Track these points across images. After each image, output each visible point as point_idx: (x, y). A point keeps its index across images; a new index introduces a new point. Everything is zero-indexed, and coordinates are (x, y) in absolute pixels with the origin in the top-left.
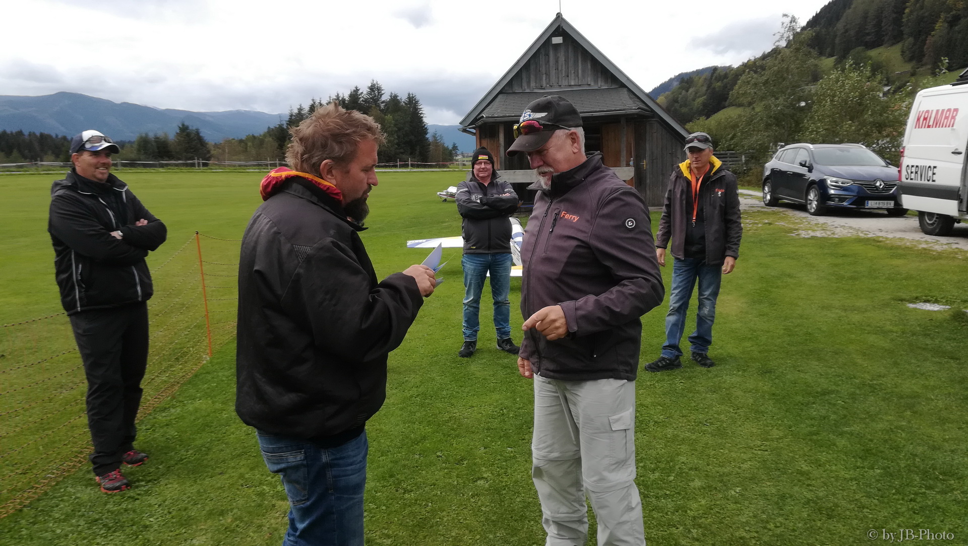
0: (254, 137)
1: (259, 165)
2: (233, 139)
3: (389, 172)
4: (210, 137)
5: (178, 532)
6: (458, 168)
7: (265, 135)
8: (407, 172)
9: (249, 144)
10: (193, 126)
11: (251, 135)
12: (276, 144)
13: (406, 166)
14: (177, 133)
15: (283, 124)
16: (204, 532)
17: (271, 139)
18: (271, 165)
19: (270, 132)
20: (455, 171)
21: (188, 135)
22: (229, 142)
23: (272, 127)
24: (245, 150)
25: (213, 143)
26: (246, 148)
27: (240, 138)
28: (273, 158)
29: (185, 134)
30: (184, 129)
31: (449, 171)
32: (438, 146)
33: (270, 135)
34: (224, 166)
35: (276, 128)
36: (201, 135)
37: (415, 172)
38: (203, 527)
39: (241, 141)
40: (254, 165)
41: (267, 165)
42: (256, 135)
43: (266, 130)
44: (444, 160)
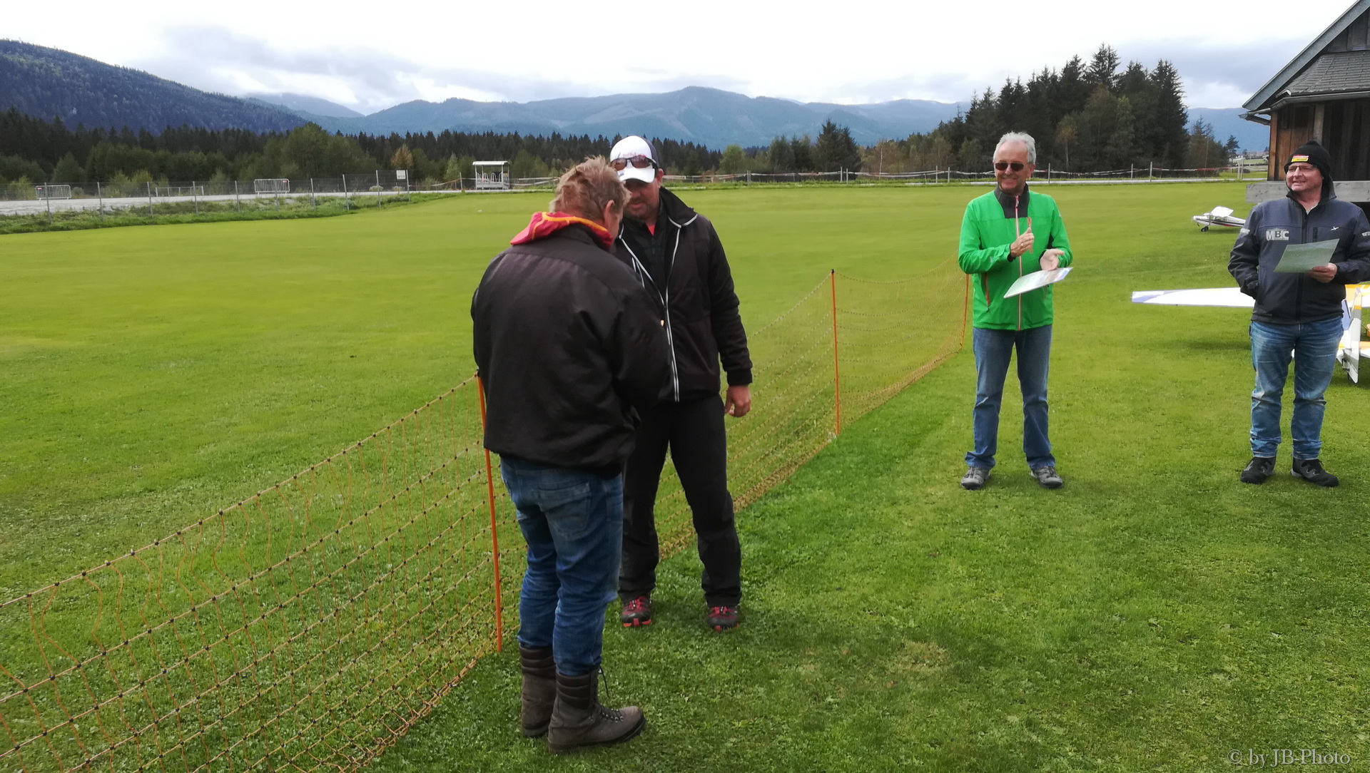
0: (919, 136)
1: (922, 177)
2: (892, 141)
3: (1115, 184)
4: (862, 138)
5: (781, 653)
6: (1236, 177)
7: (935, 134)
8: (1145, 184)
9: (913, 147)
10: (840, 125)
11: (916, 134)
12: (949, 147)
13: (1144, 174)
14: (820, 135)
15: (961, 118)
16: (813, 660)
17: (942, 139)
18: (940, 176)
19: (943, 129)
20: (1228, 182)
21: (835, 137)
22: (886, 145)
23: (946, 122)
24: (907, 156)
25: (865, 148)
26: (908, 153)
27: (900, 139)
28: (943, 167)
29: (831, 135)
30: (829, 129)
31: (1219, 182)
32: (1203, 142)
33: (942, 134)
34: (878, 179)
35: (950, 122)
36: (850, 136)
37: (1159, 184)
38: (812, 653)
39: (902, 143)
40: (916, 178)
41: (934, 177)
42: (922, 134)
43: (937, 127)
44: (1211, 164)
